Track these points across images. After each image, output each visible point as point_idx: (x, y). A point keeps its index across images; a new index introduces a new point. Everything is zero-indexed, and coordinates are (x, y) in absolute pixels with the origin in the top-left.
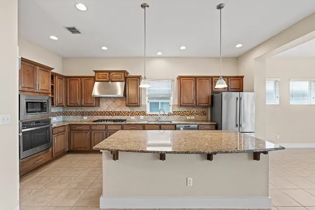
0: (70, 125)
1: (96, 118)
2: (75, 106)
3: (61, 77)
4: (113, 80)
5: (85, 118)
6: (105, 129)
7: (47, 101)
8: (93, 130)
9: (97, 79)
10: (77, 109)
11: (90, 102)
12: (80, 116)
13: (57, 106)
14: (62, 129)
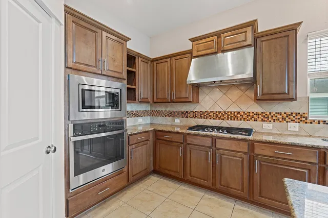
0: (155, 131)
1: (194, 122)
2: (164, 102)
3: (146, 60)
4: (226, 47)
5: (177, 121)
6: (210, 145)
7: (118, 91)
8: (189, 144)
9: (195, 54)
10: (167, 107)
11: (183, 95)
12: (171, 118)
13: (140, 102)
14: (143, 138)
